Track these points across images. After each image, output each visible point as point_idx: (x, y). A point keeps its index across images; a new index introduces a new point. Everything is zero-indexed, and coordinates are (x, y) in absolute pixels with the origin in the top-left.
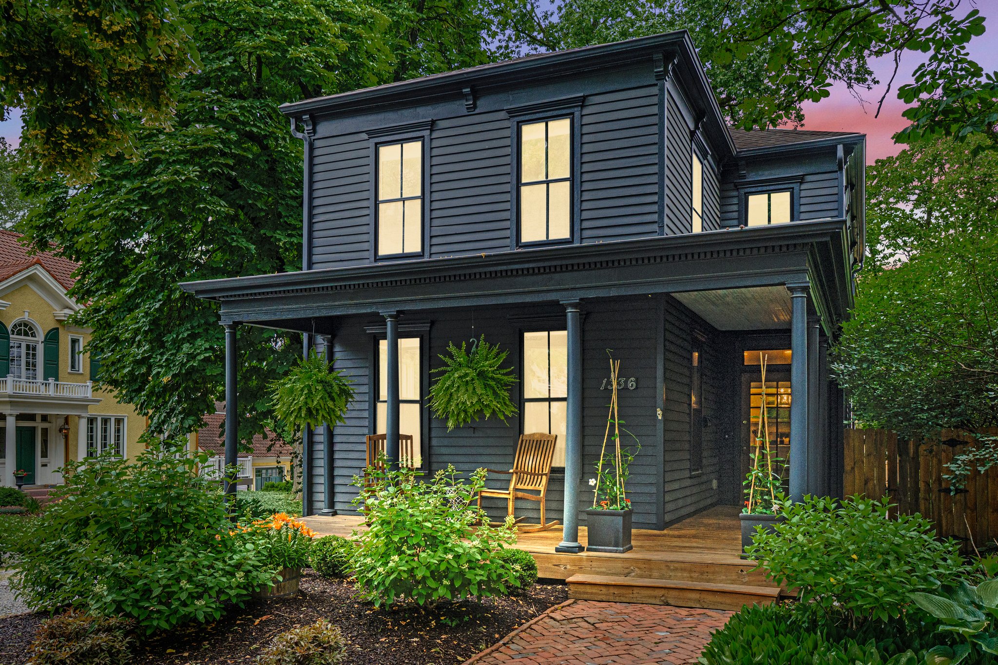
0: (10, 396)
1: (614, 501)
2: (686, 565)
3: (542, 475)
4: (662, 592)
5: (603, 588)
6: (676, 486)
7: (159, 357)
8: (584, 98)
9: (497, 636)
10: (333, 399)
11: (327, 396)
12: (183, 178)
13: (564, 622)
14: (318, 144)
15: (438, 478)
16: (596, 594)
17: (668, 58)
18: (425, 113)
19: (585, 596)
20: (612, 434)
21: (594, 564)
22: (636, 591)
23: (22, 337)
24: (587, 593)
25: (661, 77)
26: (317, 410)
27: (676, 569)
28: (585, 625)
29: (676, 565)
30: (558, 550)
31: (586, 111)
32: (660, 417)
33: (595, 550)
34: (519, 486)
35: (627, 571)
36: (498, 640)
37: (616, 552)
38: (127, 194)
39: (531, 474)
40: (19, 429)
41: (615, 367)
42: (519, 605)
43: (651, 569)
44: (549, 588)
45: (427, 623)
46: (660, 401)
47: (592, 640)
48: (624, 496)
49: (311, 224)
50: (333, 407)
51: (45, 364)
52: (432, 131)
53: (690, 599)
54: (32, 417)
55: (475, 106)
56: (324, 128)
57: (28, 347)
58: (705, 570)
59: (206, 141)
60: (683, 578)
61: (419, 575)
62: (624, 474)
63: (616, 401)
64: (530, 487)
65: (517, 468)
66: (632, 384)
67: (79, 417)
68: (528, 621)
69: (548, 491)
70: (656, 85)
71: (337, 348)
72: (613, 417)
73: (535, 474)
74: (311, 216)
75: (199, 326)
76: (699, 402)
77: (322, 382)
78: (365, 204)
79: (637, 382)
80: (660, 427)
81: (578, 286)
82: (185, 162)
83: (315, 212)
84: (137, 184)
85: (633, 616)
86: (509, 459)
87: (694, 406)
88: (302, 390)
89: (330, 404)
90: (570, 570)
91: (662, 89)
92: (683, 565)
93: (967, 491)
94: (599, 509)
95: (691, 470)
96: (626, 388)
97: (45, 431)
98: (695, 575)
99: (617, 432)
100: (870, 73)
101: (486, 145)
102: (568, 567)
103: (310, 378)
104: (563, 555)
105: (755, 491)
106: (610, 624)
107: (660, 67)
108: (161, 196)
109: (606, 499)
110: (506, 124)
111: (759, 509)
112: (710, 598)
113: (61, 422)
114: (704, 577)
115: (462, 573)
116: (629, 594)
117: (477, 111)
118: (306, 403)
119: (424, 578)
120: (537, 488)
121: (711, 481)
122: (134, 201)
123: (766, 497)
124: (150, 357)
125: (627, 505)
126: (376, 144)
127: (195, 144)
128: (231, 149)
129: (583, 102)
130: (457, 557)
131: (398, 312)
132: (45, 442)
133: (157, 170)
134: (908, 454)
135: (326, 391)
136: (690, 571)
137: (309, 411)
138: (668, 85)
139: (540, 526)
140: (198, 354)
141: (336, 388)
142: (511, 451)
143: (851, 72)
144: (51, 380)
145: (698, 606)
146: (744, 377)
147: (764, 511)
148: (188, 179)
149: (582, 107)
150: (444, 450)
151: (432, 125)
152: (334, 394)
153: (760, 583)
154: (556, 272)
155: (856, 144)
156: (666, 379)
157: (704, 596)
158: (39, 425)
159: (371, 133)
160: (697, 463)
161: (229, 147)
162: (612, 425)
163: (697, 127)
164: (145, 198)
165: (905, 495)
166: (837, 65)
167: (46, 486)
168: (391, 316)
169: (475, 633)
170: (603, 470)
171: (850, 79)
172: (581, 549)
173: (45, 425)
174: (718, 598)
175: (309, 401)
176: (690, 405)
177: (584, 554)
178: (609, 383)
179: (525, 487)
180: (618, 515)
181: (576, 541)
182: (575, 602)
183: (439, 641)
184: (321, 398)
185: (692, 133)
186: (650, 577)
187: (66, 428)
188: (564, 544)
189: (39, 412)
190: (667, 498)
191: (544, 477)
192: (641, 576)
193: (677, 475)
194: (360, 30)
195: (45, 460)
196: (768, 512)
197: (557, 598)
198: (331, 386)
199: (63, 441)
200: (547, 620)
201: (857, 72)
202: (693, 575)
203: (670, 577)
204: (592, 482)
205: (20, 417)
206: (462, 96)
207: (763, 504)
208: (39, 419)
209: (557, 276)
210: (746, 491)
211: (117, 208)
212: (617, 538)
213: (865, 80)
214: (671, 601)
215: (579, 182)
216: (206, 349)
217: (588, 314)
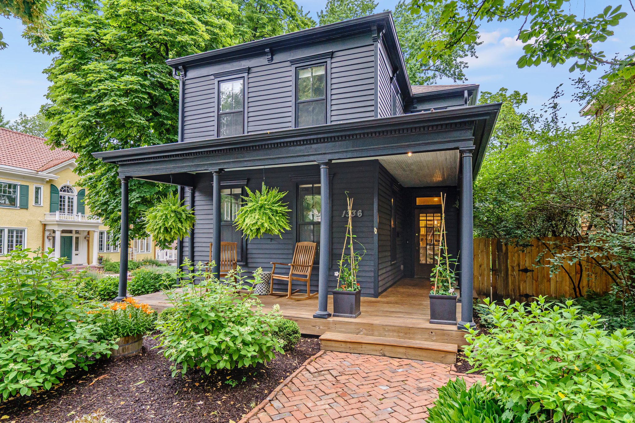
0: (57, 221)
1: (349, 285)
2: (396, 328)
3: (308, 266)
4: (381, 347)
5: (342, 344)
6: (384, 271)
7: (113, 201)
8: (333, 53)
9: (266, 392)
10: (182, 222)
11: (177, 220)
12: (118, 104)
13: (316, 374)
14: (187, 82)
15: (230, 275)
16: (338, 347)
17: (379, 29)
18: (245, 64)
19: (332, 349)
20: (348, 243)
21: (337, 326)
22: (364, 346)
23: (66, 193)
24: (332, 347)
25: (375, 40)
26: (171, 229)
27: (389, 330)
28: (329, 377)
29: (389, 328)
30: (315, 317)
31: (333, 60)
32: (376, 233)
33: (338, 316)
34: (295, 272)
35: (358, 331)
36: (267, 396)
37: (351, 317)
38: (88, 112)
39: (302, 266)
40: (62, 237)
41: (350, 202)
42: (287, 358)
43: (373, 330)
44: (309, 341)
45: (214, 384)
46: (376, 223)
47: (334, 395)
48: (355, 282)
49: (183, 126)
50: (181, 227)
51: (78, 206)
52: (249, 73)
53: (399, 353)
54: (71, 232)
55: (272, 60)
56: (191, 74)
57: (69, 198)
58: (408, 331)
59: (131, 84)
60: (393, 337)
61: (204, 354)
62: (356, 268)
63: (351, 223)
64: (301, 273)
65: (294, 263)
66: (360, 214)
67: (94, 231)
68: (291, 373)
69: (312, 275)
70: (373, 44)
71: (197, 194)
72: (349, 233)
73: (304, 266)
74: (183, 122)
75: (135, 185)
76: (395, 224)
77: (175, 212)
78: (212, 114)
79: (363, 212)
80: (376, 239)
81: (327, 152)
82: (120, 96)
83: (186, 119)
84: (94, 107)
85: (362, 368)
86: (290, 256)
87: (392, 226)
88: (162, 216)
89: (179, 225)
90: (322, 329)
91: (376, 47)
92: (393, 328)
93: (533, 271)
94: (341, 290)
95: (391, 261)
96: (356, 216)
97: (77, 238)
98: (401, 334)
99: (351, 242)
100: (464, 76)
101: (279, 81)
102: (321, 327)
103: (167, 209)
104: (318, 320)
105: (438, 280)
106: (347, 377)
107: (375, 34)
108: (108, 113)
109: (344, 284)
110: (289, 69)
111: (441, 292)
112: (413, 352)
113: (86, 234)
114: (407, 336)
115: (239, 350)
116: (359, 348)
117: (273, 62)
118: (164, 224)
119: (209, 355)
120: (305, 273)
121: (400, 266)
122: (92, 116)
123: (445, 284)
124: (108, 201)
125: (358, 288)
126: (219, 81)
127: (126, 85)
128: (146, 90)
129: (332, 55)
130: (234, 338)
131: (219, 169)
132: (77, 244)
133: (104, 99)
134: (502, 251)
135: (177, 217)
136: (398, 332)
137: (166, 229)
138: (379, 46)
139: (306, 296)
140: (133, 200)
141: (184, 216)
142: (291, 251)
143: (455, 75)
144: (80, 214)
145: (405, 357)
146: (416, 211)
147: (444, 293)
148: (121, 104)
149: (332, 58)
150: (254, 251)
151: (249, 70)
152: (182, 219)
153: (444, 341)
154: (314, 143)
155: (474, 90)
156: (379, 211)
157: (409, 351)
158: (74, 235)
159: (216, 75)
160: (393, 258)
161: (145, 89)
162: (349, 238)
163: (393, 75)
164: (98, 115)
165: (501, 273)
166: (450, 71)
167: (77, 265)
168: (216, 172)
169: (250, 390)
170: (343, 265)
171: (455, 78)
172: (329, 315)
173: (77, 235)
174: (418, 352)
175: (166, 223)
176: (391, 226)
177: (331, 319)
178: (347, 213)
179: (299, 273)
180: (353, 294)
181: (326, 311)
182: (325, 353)
183: (219, 402)
184: (174, 221)
185: (391, 79)
186: (372, 335)
187: (88, 237)
188: (319, 312)
189: (74, 229)
190: (380, 279)
191: (309, 268)
192: (367, 335)
193: (384, 265)
194: (217, 31)
195: (77, 252)
196: (447, 293)
197: (313, 349)
198: (181, 214)
199: (86, 243)
200: (304, 372)
201: (459, 75)
202: (400, 334)
203: (385, 336)
204: (336, 274)
205: (63, 232)
206: (264, 54)
207: (443, 288)
208: (74, 232)
209: (314, 146)
210: (432, 279)
211: (83, 120)
212: (351, 308)
213: (462, 79)
214: (387, 354)
215: (330, 100)
216: (137, 198)
217: (334, 174)
